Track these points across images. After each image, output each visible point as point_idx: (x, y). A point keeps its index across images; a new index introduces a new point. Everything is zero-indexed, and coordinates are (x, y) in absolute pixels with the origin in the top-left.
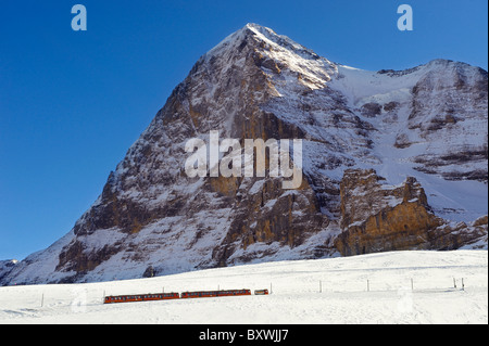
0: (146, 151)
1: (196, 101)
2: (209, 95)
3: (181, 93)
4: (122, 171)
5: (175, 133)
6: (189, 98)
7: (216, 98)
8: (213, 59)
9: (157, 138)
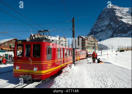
0: (96, 24)
1: (102, 17)
2: (104, 15)
3: (100, 16)
4: (93, 27)
5: (100, 21)
6: (101, 16)
7: (105, 15)
8: (104, 10)
9: (97, 22)
